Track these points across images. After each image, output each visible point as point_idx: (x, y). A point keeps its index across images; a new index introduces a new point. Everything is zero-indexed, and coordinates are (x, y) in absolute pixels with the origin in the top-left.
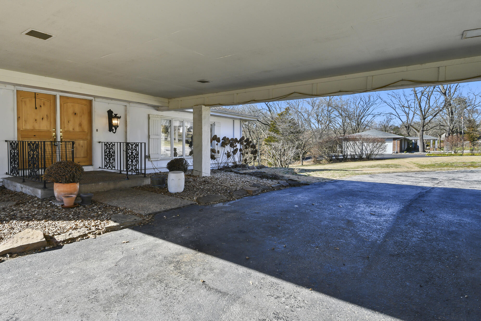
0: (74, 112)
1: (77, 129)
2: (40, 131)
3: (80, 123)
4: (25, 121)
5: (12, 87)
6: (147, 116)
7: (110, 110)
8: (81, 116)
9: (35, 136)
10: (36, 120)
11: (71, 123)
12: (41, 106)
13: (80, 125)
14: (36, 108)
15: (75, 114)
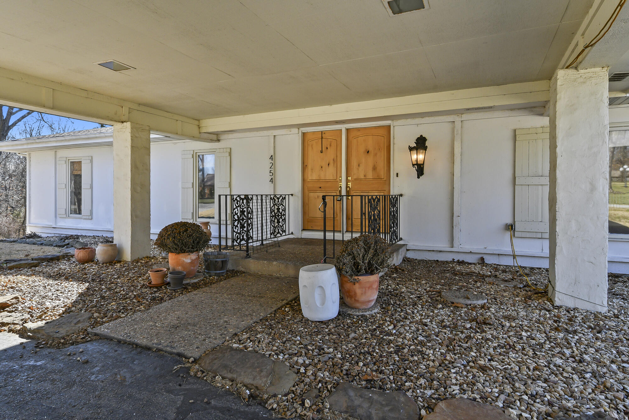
0: (366, 150)
1: (370, 175)
2: (327, 181)
3: (374, 166)
4: (312, 170)
5: (295, 130)
6: (509, 134)
7: (421, 136)
8: (376, 155)
9: (320, 188)
10: (322, 167)
11: (361, 168)
12: (327, 148)
13: (374, 168)
14: (322, 152)
15: (368, 152)
